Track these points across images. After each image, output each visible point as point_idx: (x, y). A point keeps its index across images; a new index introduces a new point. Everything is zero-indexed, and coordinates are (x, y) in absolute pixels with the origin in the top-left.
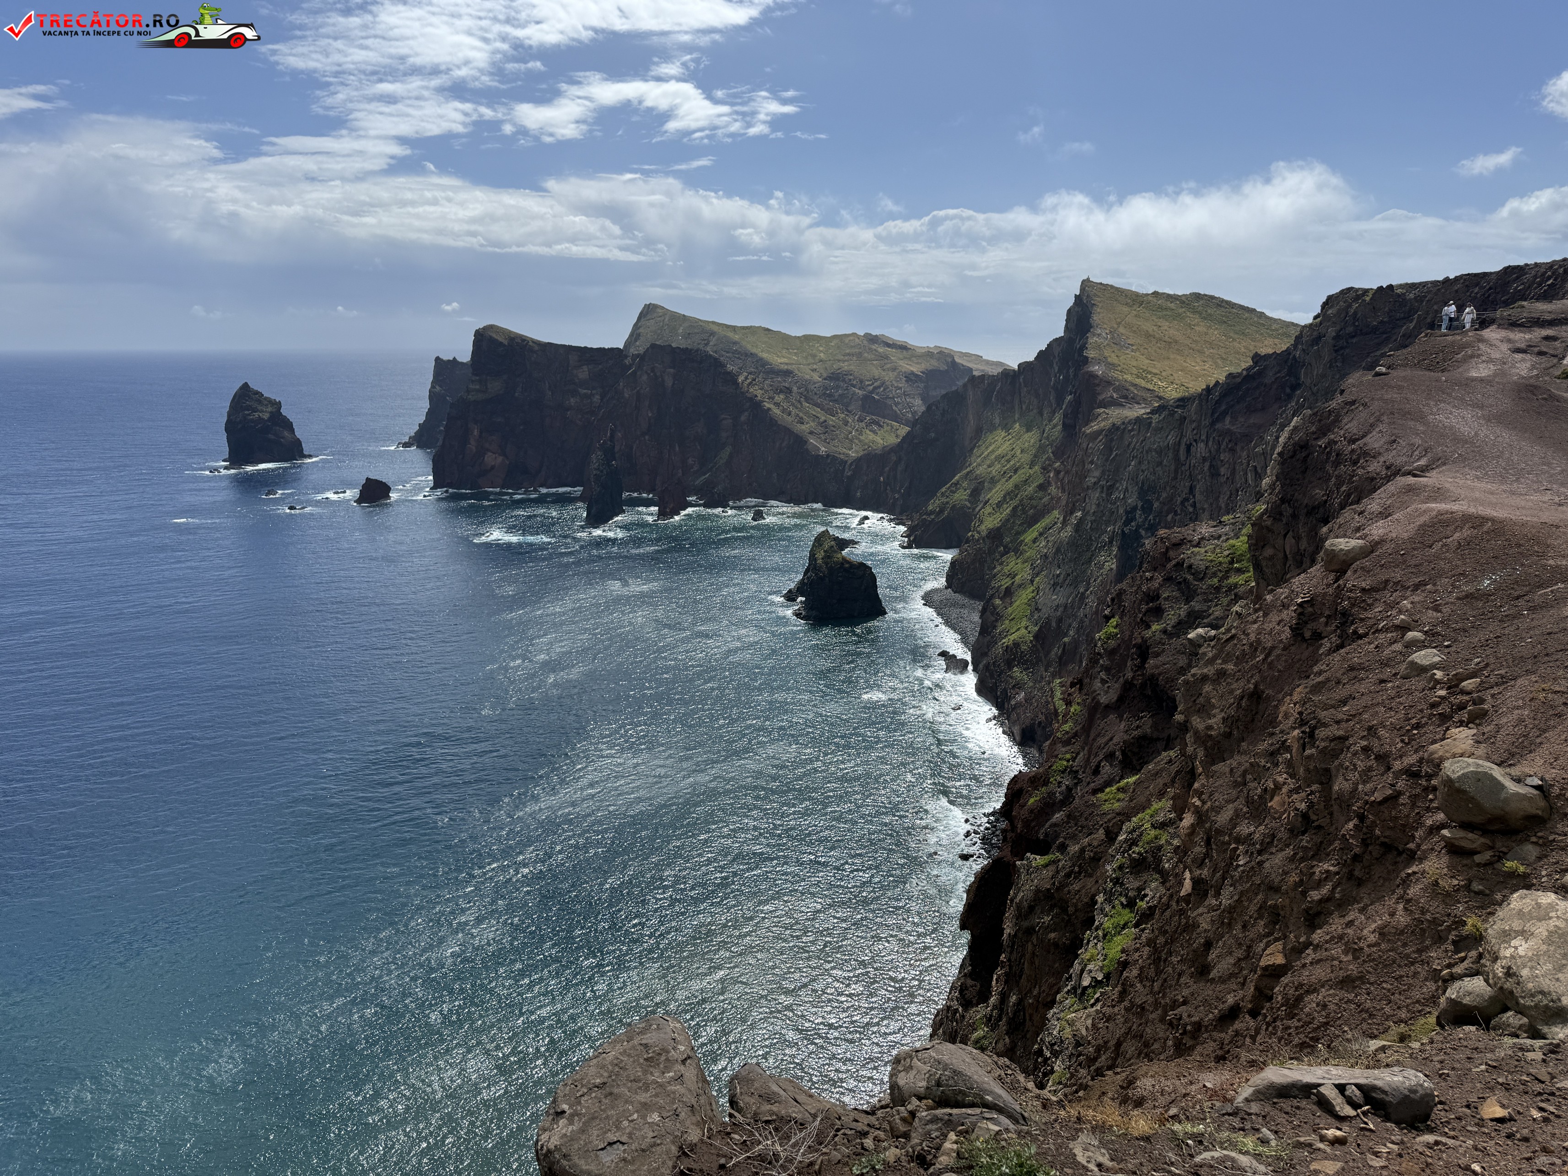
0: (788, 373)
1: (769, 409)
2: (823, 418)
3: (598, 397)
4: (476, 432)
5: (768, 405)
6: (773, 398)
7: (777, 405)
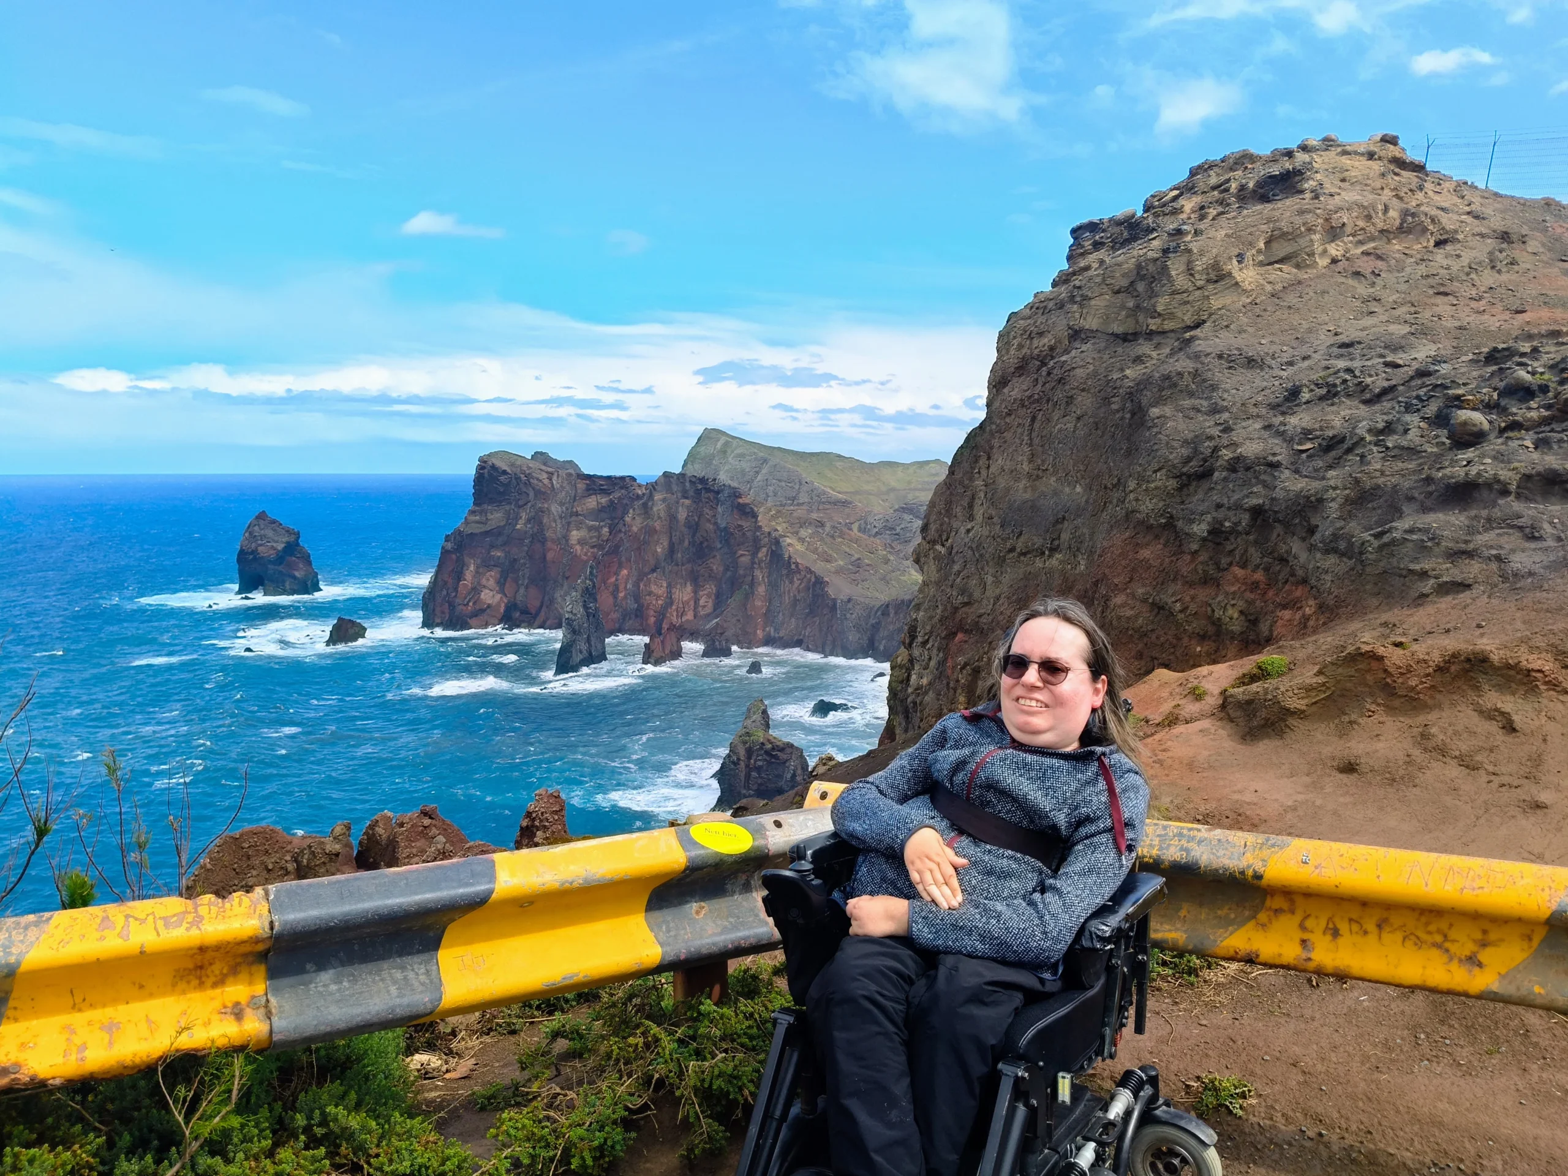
0: (845, 503)
1: (789, 545)
2: (857, 556)
3: (606, 530)
4: (472, 568)
5: (788, 540)
6: (797, 533)
7: (802, 540)
